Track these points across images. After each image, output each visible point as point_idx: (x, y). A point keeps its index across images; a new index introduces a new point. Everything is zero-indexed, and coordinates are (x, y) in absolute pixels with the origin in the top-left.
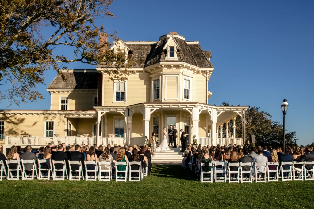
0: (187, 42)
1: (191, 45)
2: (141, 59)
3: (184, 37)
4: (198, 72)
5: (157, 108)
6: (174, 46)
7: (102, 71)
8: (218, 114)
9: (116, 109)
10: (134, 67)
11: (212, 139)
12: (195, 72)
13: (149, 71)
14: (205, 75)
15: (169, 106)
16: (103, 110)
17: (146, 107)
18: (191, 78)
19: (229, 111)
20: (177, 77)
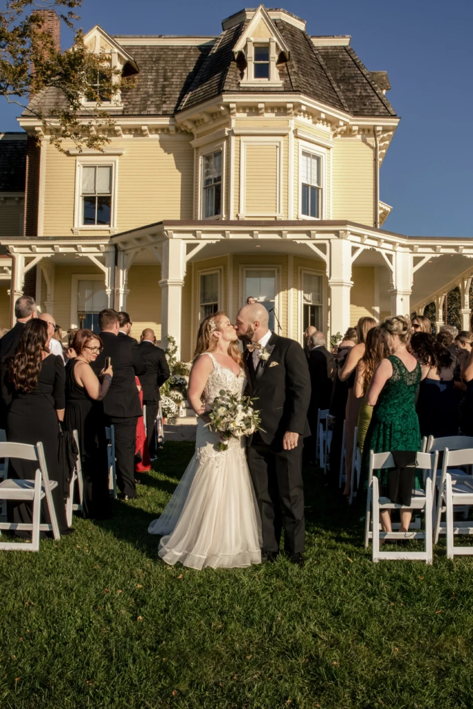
0: (312, 40)
1: (325, 48)
2: (163, 91)
3: (301, 20)
4: (348, 133)
5: (210, 242)
6: (268, 44)
7: (37, 129)
8: (415, 265)
9: (75, 246)
10: (140, 115)
12: (339, 130)
13: (190, 126)
14: (371, 140)
15: (251, 233)
16: (31, 249)
17: (172, 238)
18: (324, 150)
19: (452, 254)
20: (278, 145)
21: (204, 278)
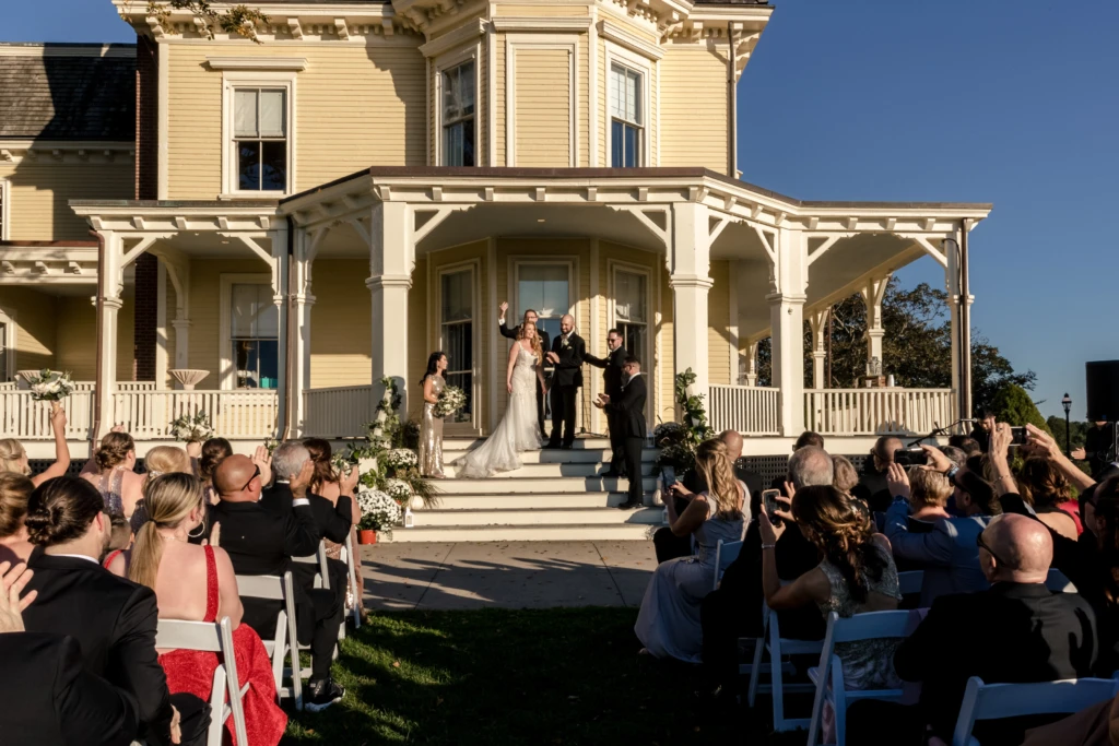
4: (685, 35)
5: (457, 207)
7: (149, 20)
8: (810, 252)
9: (214, 219)
11: (779, 395)
12: (671, 28)
13: (418, 19)
14: (723, 49)
15: (532, 191)
16: (133, 223)
17: (388, 200)
18: (646, 62)
19: (875, 231)
20: (571, 49)
21: (447, 280)
